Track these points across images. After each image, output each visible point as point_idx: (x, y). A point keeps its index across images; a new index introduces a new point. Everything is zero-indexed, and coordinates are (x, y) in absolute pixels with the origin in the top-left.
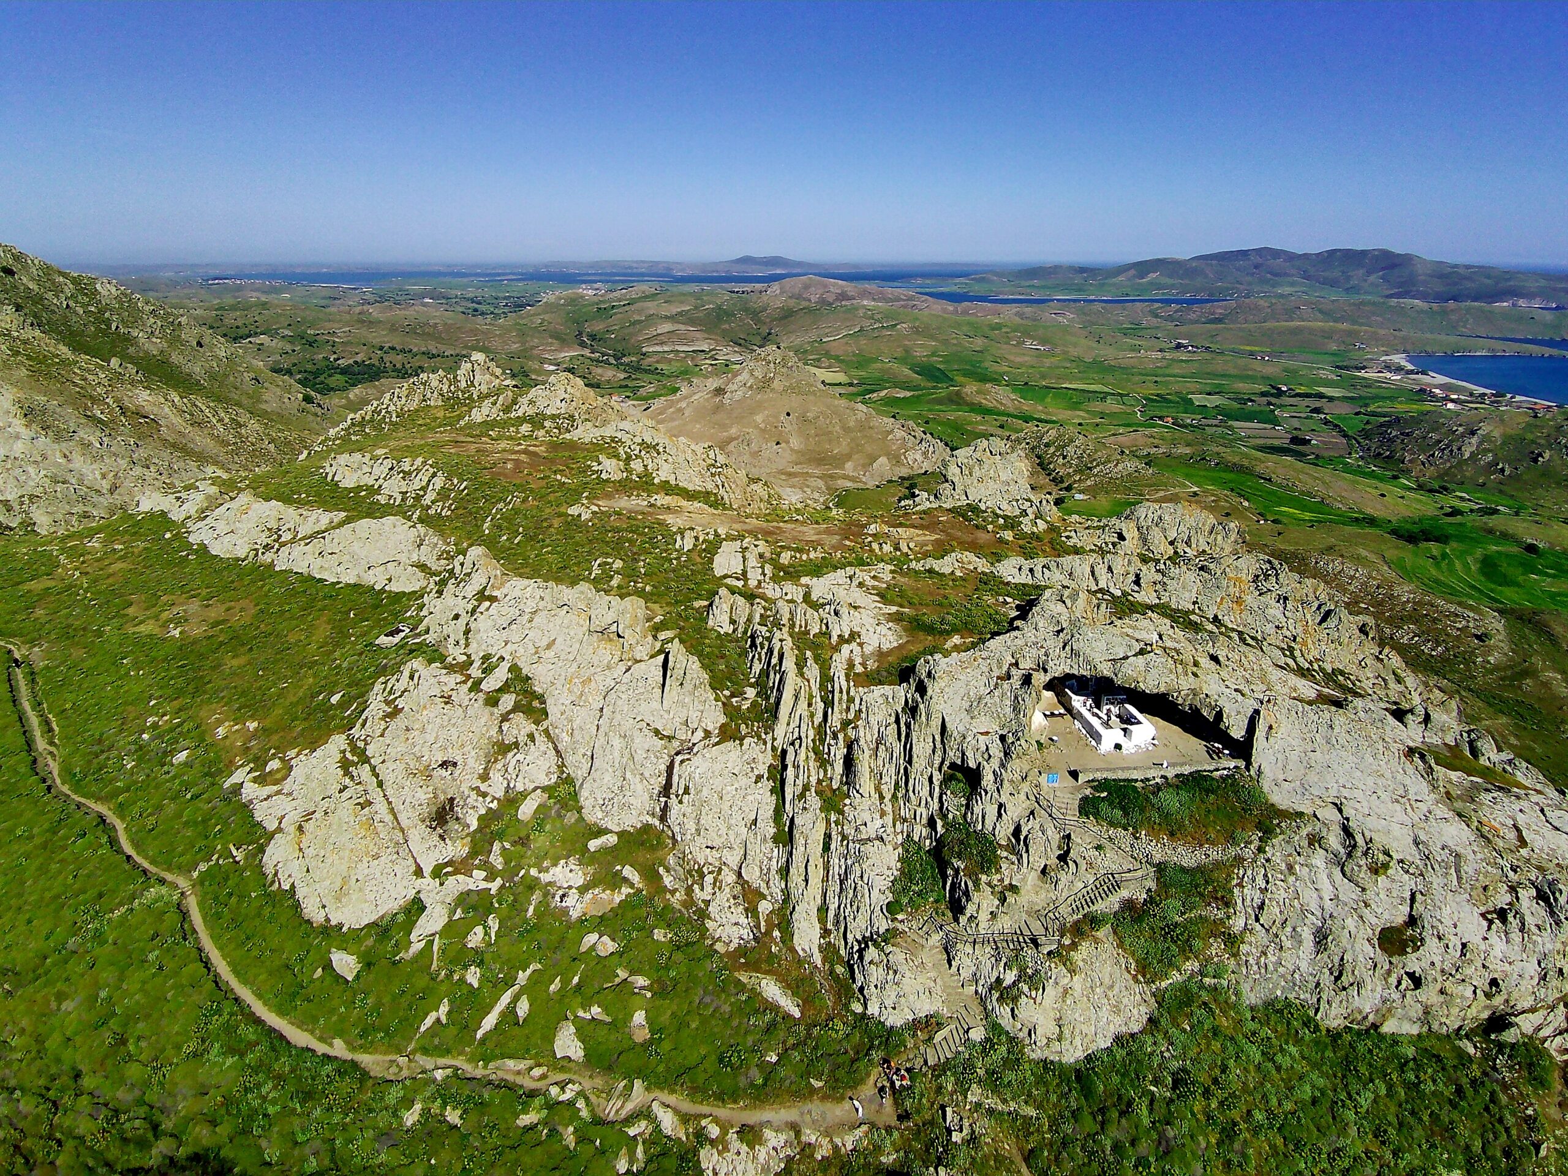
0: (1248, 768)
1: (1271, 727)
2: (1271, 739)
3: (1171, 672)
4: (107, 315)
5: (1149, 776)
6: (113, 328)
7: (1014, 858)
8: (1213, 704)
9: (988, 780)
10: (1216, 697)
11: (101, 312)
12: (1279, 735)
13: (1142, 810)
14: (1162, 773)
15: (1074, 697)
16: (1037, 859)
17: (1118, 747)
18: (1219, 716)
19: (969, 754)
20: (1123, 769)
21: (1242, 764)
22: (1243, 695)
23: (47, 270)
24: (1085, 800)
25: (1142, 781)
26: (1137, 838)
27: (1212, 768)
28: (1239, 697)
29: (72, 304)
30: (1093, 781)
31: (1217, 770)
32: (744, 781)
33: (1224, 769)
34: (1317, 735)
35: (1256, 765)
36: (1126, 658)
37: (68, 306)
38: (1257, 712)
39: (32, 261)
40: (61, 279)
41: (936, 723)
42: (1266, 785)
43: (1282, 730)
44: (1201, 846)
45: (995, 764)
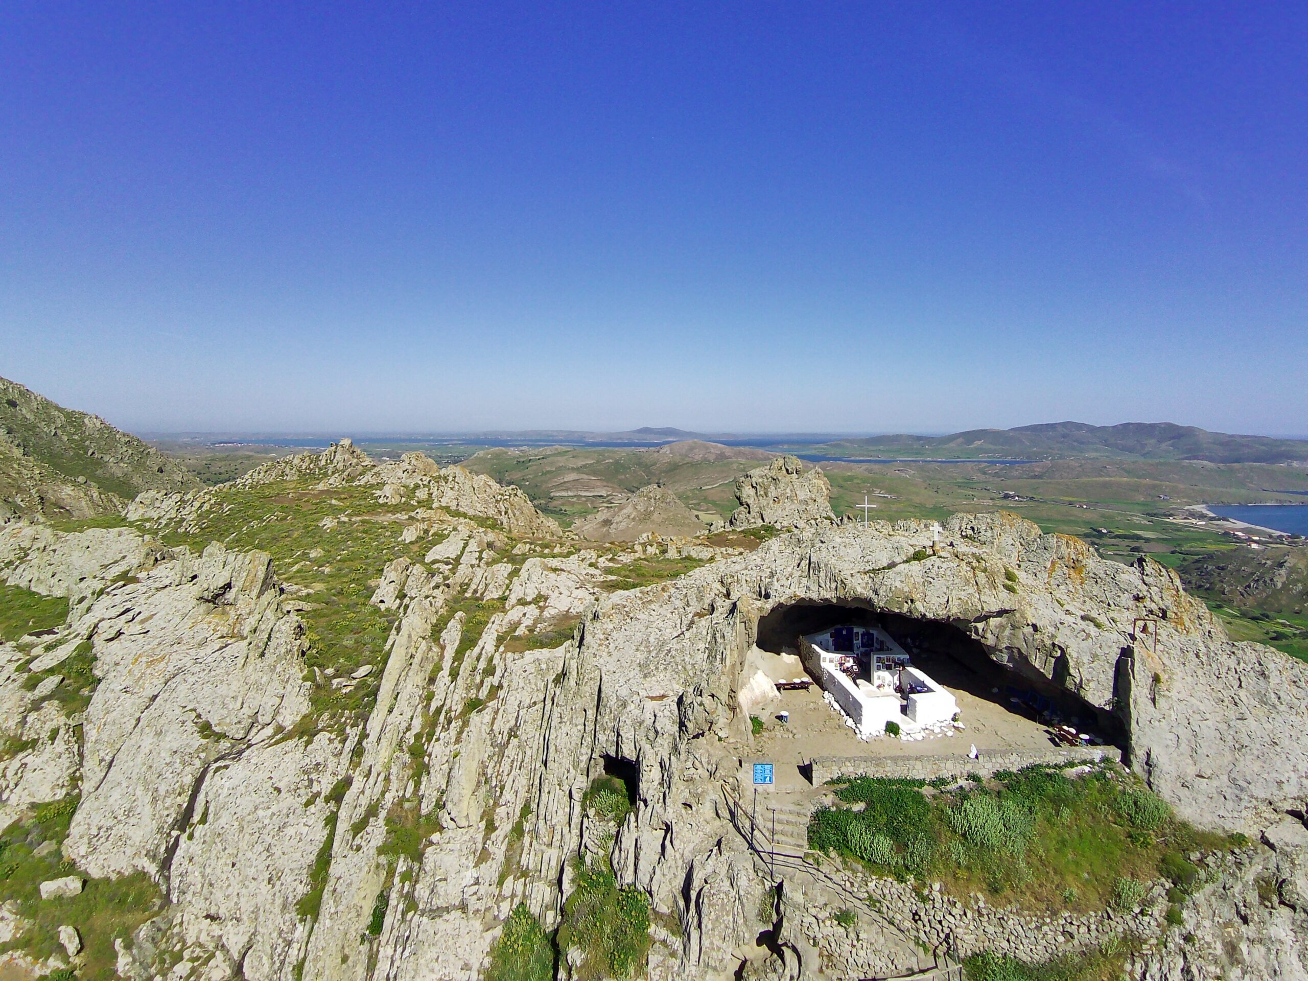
0: (1126, 761)
1: (1156, 679)
2: (1161, 702)
3: (967, 582)
4: (88, 443)
5: (946, 774)
6: (89, 454)
7: (677, 943)
8: (1048, 642)
9: (650, 782)
10: (1051, 630)
11: (83, 440)
12: (1173, 694)
13: (933, 840)
14: (969, 768)
15: (823, 654)
16: (717, 942)
17: (892, 728)
18: (1062, 665)
19: (627, 734)
20: (895, 759)
21: (1115, 753)
22: (1098, 626)
23: (47, 405)
24: (821, 816)
25: (933, 784)
26: (924, 899)
27: (1061, 760)
28: (1092, 630)
29: (59, 432)
30: (839, 780)
31: (1071, 764)
32: (288, 800)
33: (1084, 762)
34: (1242, 693)
35: (1139, 753)
36: (892, 566)
37: (55, 434)
38: (1127, 653)
39: (36, 398)
40: (56, 413)
41: (590, 689)
42: (1166, 787)
43: (1177, 685)
44: (1054, 914)
45: (663, 747)
